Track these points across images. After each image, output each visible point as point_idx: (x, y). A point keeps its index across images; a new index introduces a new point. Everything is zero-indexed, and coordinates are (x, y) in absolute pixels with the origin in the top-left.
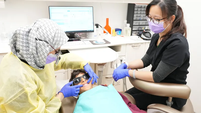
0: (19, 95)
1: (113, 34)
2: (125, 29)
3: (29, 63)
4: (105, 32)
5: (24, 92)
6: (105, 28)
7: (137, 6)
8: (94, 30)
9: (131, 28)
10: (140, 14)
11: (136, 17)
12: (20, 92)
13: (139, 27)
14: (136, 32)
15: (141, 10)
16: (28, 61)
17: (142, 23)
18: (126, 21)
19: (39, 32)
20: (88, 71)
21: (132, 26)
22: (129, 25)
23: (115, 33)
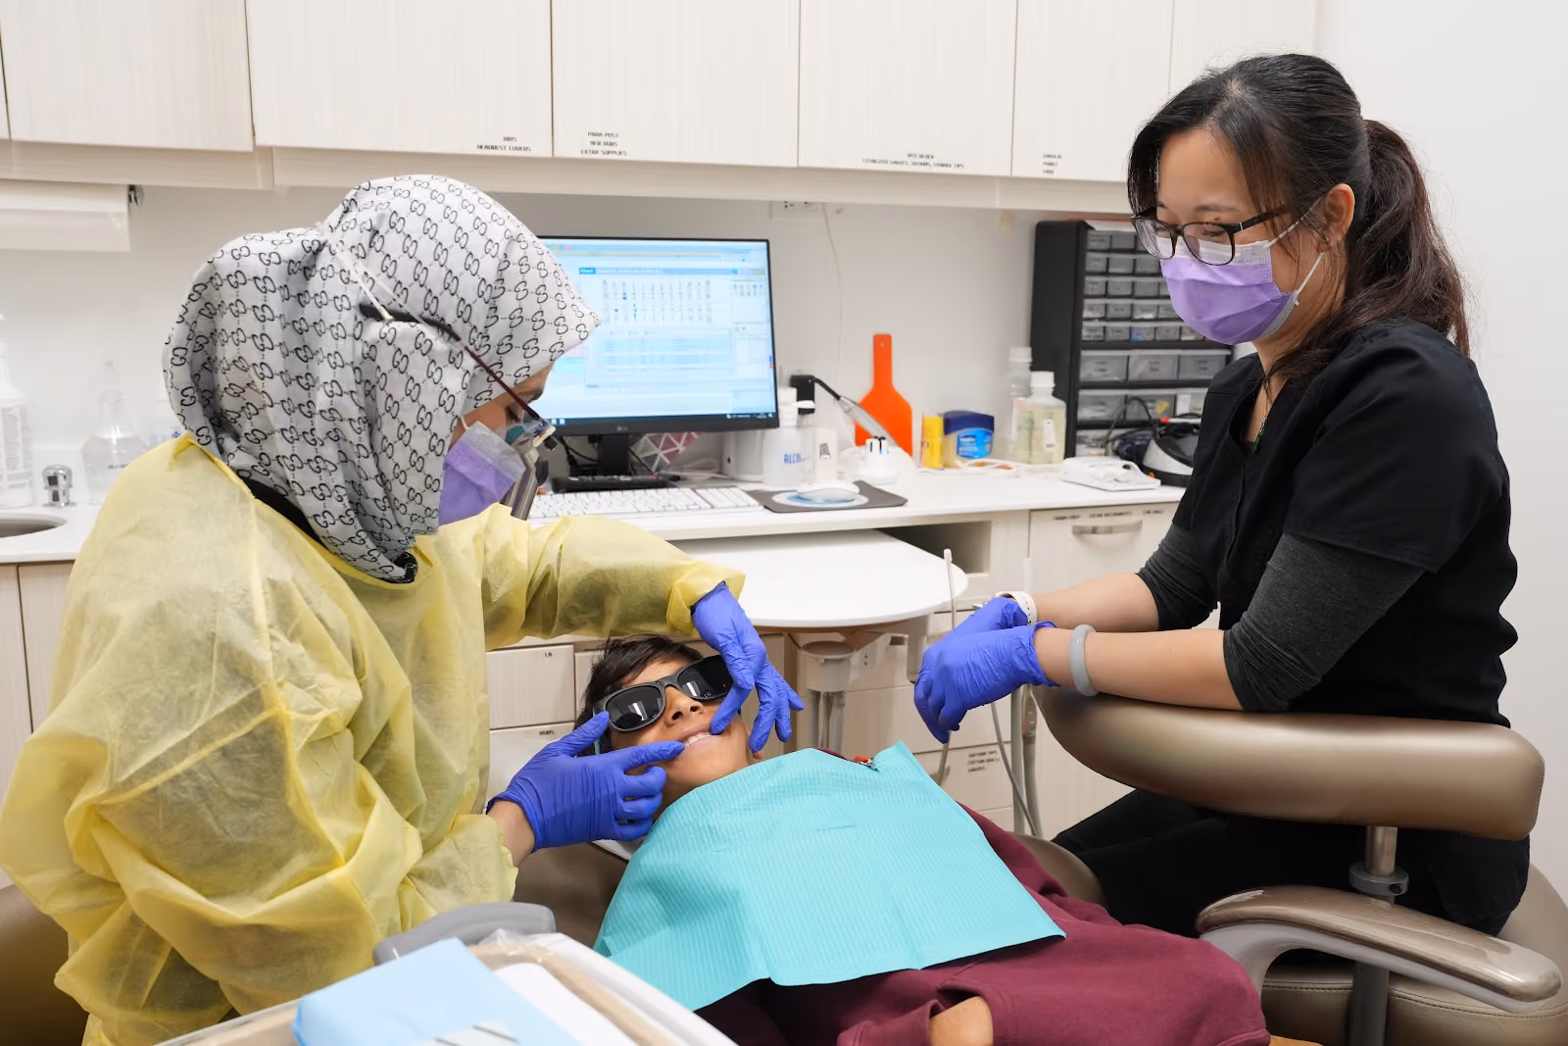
0: (221, 742)
1: (927, 451)
2: (1015, 413)
3: (309, 505)
4: (861, 437)
5: (264, 723)
6: (869, 404)
7: (1101, 236)
8: (776, 414)
9: (1062, 404)
10: (1130, 297)
11: (1103, 324)
12: (228, 711)
13: (1127, 400)
14: (1101, 433)
15: (1139, 270)
16: (298, 491)
17: (1146, 362)
18: (1023, 355)
19: (381, 256)
20: (720, 639)
21: (1068, 390)
22: (1045, 380)
23: (943, 449)
